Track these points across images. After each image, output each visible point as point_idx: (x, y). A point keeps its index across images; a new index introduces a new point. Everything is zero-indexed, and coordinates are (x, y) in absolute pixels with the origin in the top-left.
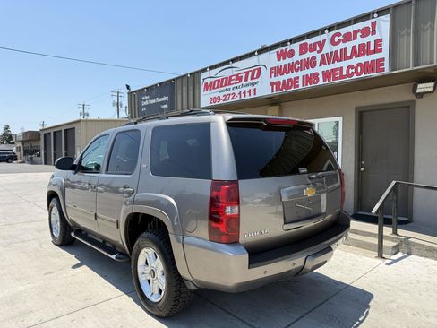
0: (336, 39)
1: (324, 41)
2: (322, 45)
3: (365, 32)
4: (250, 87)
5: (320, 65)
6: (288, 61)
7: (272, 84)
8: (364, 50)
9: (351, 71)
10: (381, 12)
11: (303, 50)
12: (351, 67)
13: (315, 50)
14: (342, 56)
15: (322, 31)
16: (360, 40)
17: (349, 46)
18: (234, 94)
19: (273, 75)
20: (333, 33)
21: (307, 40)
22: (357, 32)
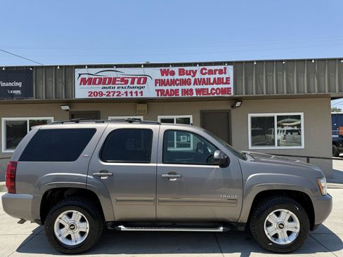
0: (204, 71)
1: (196, 71)
2: (195, 73)
3: (221, 72)
4: (136, 90)
5: (194, 85)
6: (170, 77)
7: (157, 91)
8: (220, 81)
9: (213, 91)
10: (230, 63)
11: (182, 72)
12: (213, 89)
13: (190, 74)
14: (208, 82)
15: (195, 64)
16: (217, 76)
17: (212, 77)
18: (120, 92)
19: (158, 85)
20: (202, 67)
21: (184, 68)
22: (216, 70)
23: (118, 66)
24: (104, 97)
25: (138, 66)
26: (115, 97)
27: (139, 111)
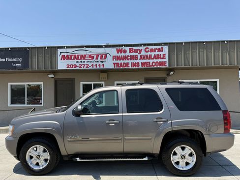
0: (147, 50)
1: (142, 50)
2: (140, 51)
3: (159, 50)
4: (99, 63)
5: (140, 59)
6: (123, 54)
7: (114, 64)
8: (158, 57)
9: (154, 64)
10: (165, 44)
11: (131, 51)
12: (153, 62)
13: (137, 52)
14: (150, 57)
15: (141, 45)
16: (157, 53)
17: (153, 54)
18: (88, 65)
19: (115, 59)
20: (145, 47)
21: (133, 48)
22: (155, 49)
23: (87, 47)
24: (77, 68)
25: (101, 47)
26: (85, 68)
27: (102, 78)
